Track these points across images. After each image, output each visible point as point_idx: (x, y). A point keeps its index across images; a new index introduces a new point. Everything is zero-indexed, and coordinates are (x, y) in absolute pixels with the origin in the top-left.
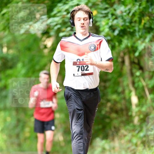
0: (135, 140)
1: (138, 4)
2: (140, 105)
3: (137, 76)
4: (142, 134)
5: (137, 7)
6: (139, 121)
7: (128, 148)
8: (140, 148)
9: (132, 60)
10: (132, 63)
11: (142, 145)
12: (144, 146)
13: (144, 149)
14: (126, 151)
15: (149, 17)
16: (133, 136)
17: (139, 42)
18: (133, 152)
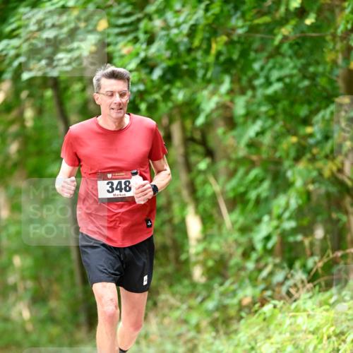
0: (194, 318)
1: (203, 6)
2: (206, 237)
3: (200, 172)
4: (210, 305)
5: (201, 12)
6: (203, 274)
7: (180, 336)
8: (208, 336)
9: (189, 134)
10: (188, 140)
11: (210, 329)
12: (217, 331)
13: (215, 338)
14: (174, 343)
15: (228, 35)
16: (190, 308)
17: (205, 93)
18: (190, 345)
